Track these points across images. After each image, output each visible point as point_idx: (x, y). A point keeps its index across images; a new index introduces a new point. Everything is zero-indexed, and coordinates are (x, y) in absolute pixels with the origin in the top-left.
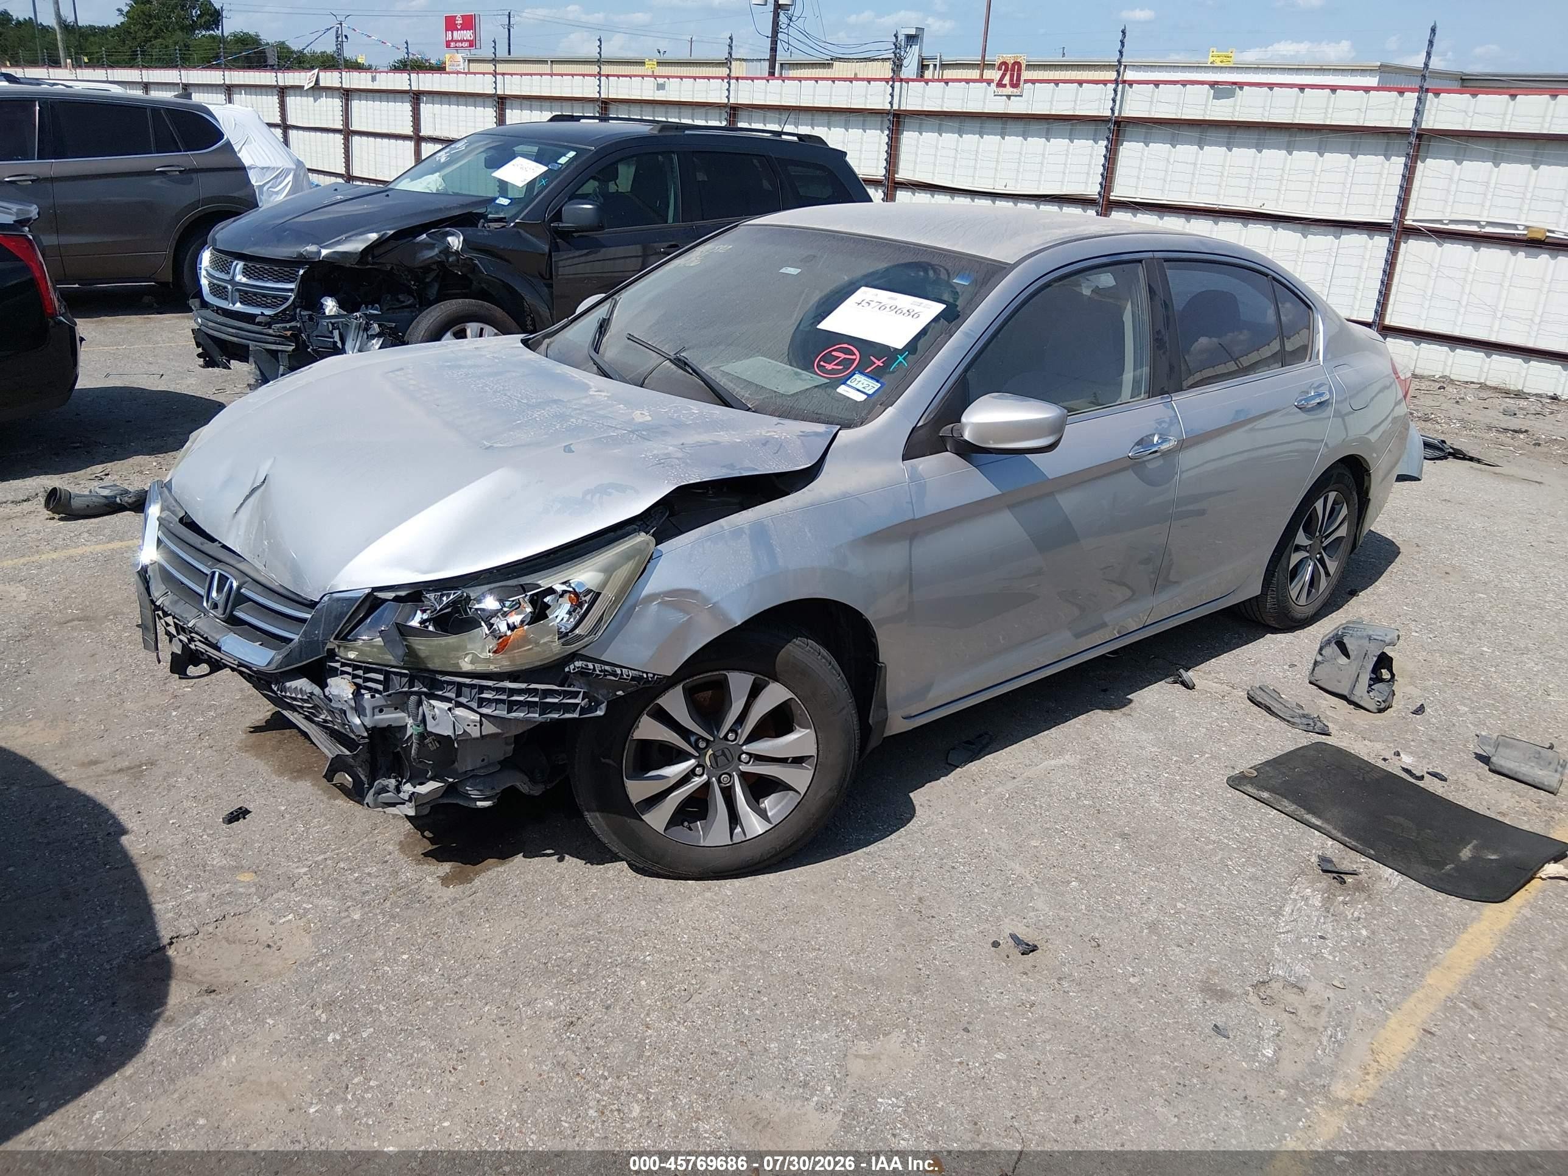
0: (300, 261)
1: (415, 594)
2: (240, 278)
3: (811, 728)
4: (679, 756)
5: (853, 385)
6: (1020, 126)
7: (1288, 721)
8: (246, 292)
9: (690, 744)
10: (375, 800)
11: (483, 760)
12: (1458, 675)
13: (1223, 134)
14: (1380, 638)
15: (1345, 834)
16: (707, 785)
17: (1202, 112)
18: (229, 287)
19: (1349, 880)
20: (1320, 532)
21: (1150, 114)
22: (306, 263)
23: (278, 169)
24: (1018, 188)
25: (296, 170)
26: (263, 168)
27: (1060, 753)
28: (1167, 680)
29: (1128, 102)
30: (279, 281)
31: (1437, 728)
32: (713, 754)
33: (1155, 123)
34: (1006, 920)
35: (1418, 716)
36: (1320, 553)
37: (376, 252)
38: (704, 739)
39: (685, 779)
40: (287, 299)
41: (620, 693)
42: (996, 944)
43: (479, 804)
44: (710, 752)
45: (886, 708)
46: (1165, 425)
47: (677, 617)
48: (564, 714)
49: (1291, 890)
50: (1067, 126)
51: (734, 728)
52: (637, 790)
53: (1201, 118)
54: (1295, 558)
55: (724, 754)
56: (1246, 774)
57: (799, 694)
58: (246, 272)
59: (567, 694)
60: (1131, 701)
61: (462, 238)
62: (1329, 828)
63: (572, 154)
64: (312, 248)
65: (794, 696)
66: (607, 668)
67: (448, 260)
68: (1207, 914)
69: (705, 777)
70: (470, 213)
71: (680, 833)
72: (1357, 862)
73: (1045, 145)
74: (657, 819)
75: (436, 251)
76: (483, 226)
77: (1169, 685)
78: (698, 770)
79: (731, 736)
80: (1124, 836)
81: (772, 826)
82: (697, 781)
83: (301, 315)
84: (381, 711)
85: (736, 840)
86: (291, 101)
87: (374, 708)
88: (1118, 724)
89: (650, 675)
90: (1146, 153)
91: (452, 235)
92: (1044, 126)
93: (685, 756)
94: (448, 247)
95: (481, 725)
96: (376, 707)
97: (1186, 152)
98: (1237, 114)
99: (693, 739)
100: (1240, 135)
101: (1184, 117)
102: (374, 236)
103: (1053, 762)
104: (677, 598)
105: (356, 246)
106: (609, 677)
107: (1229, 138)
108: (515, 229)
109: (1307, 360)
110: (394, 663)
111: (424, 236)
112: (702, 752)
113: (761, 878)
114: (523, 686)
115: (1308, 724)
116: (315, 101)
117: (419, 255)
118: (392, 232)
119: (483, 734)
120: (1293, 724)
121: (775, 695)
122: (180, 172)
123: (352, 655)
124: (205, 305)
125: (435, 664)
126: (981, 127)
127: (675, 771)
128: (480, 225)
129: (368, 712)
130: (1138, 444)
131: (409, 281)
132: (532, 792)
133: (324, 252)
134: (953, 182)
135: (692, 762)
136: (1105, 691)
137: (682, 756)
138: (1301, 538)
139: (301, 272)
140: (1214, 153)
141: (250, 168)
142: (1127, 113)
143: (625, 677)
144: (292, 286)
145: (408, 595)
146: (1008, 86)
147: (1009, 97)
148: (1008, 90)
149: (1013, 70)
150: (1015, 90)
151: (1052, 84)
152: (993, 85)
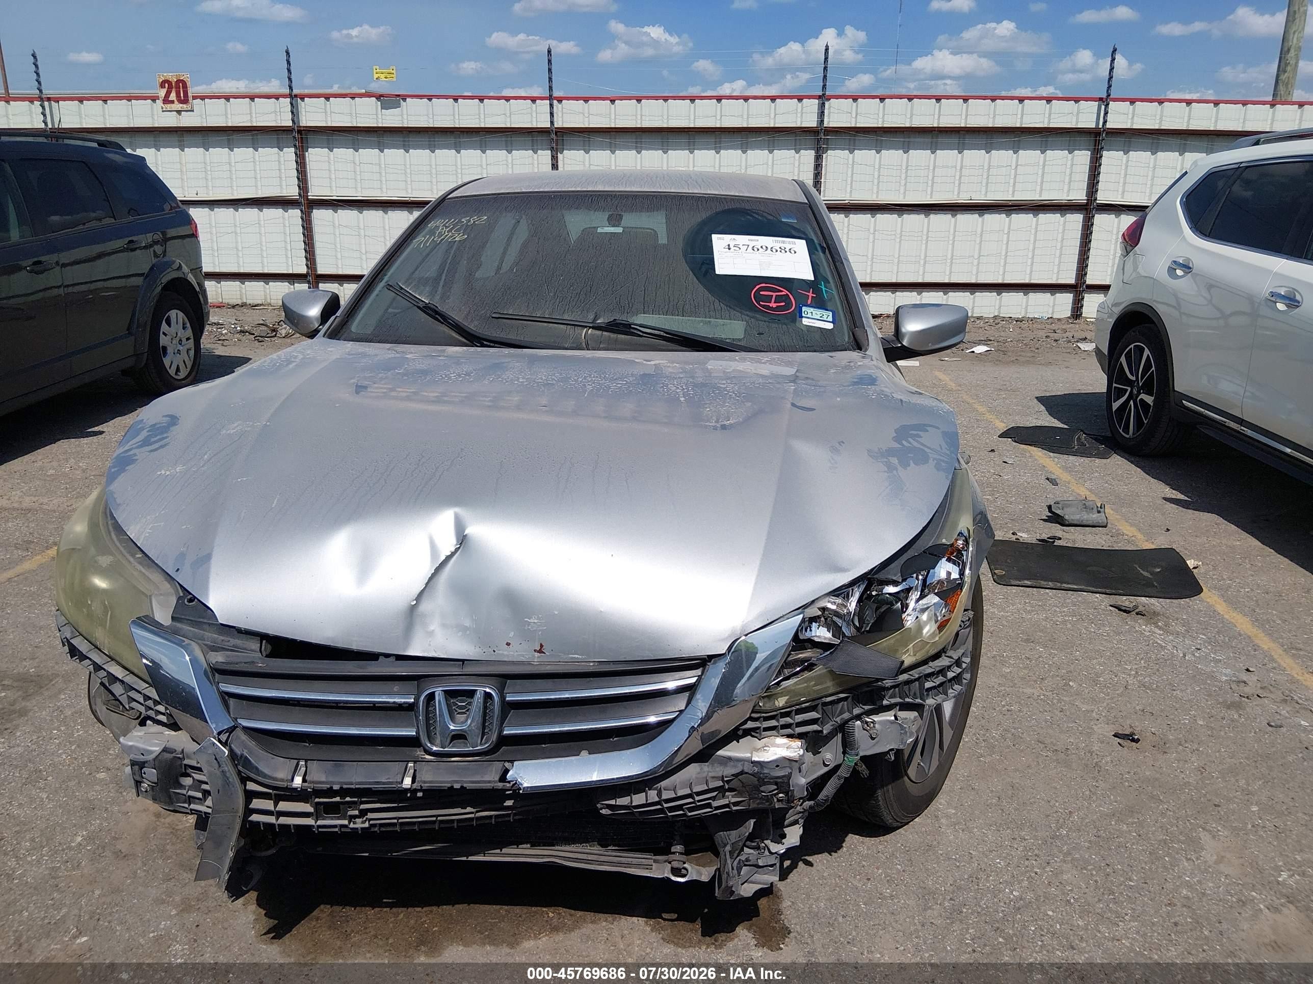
5: (810, 317)
6: (198, 138)
13: (398, 138)
17: (375, 120)
21: (327, 123)
24: (211, 195)
29: (304, 113)
33: (339, 131)
53: (375, 125)
73: (229, 155)
90: (331, 158)
98: (406, 121)
100: (413, 139)
101: (359, 125)
107: (404, 142)
126: (155, 142)
140: (394, 155)
142: (304, 123)
146: (176, 102)
147: (179, 112)
148: (178, 106)
149: (178, 87)
150: (185, 106)
151: (223, 100)
152: (159, 102)
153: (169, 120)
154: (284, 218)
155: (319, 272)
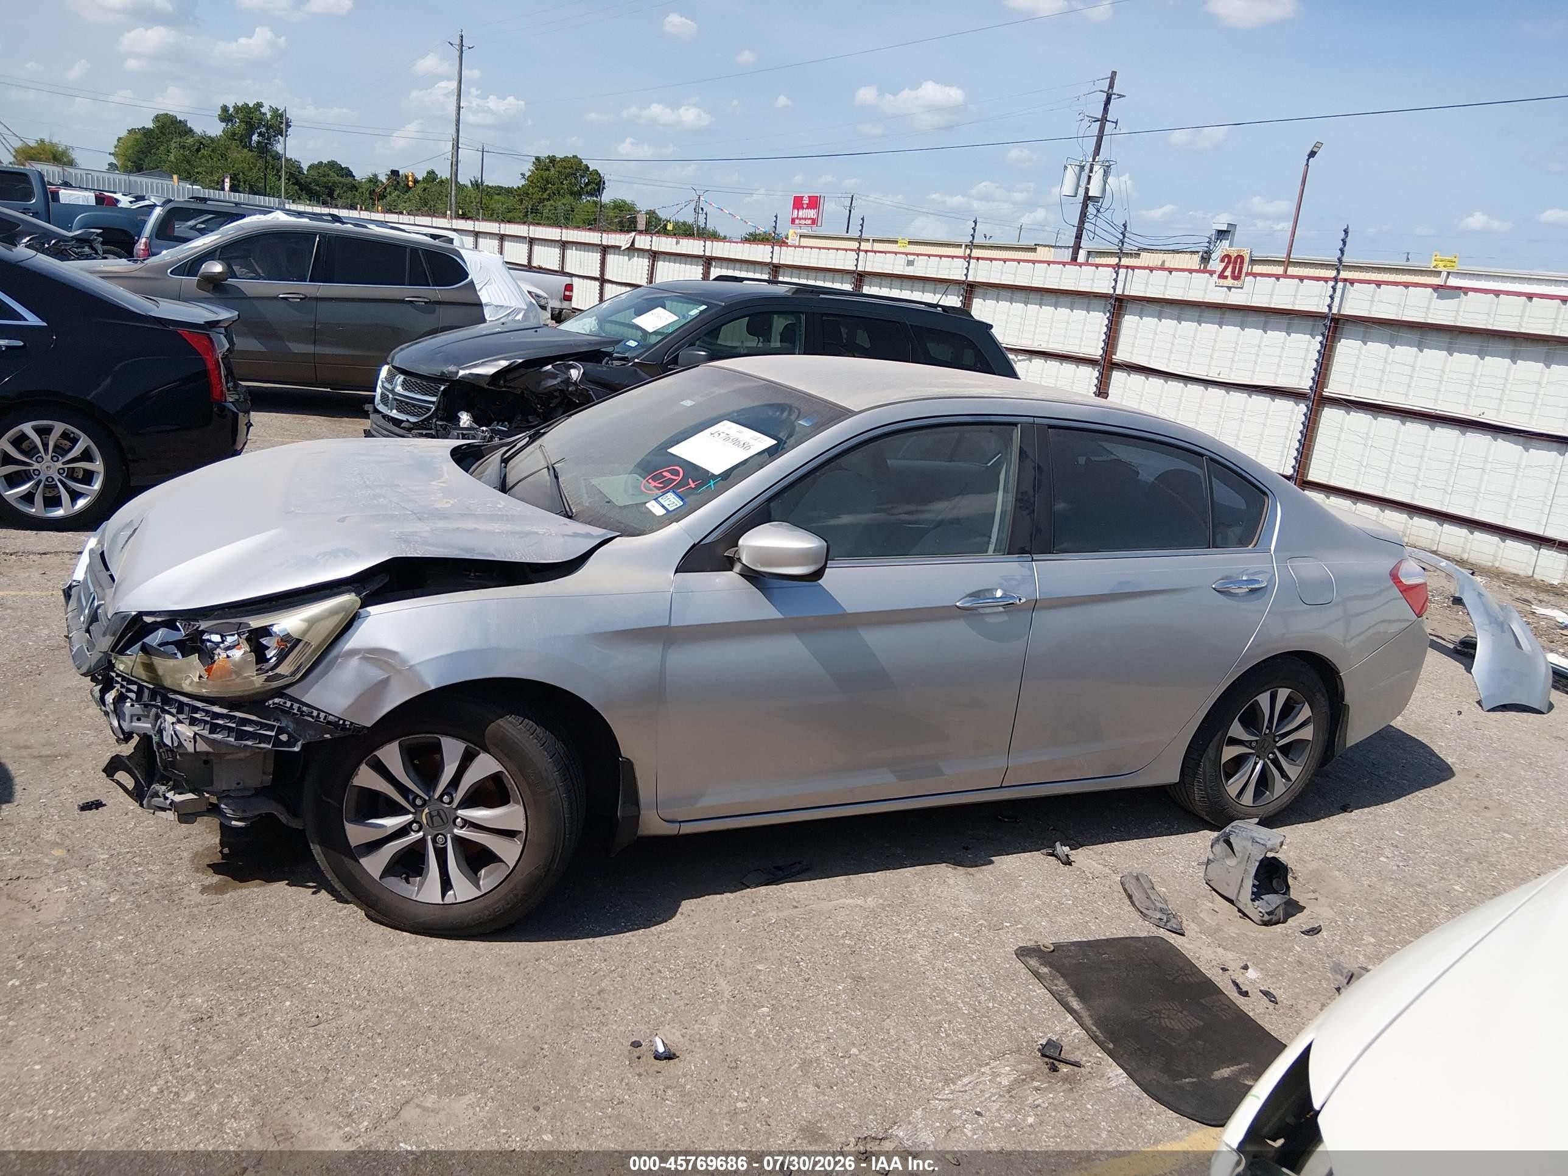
0: (442, 378)
1: (171, 619)
2: (399, 389)
3: (519, 804)
4: (395, 810)
5: (662, 501)
6: (1238, 317)
7: (1141, 912)
8: (401, 402)
9: (408, 801)
10: (149, 802)
11: (238, 784)
12: (1396, 906)
13: (1445, 339)
14: (1262, 842)
15: (1096, 1024)
16: (423, 840)
17: (1424, 315)
18: (390, 396)
19: (1065, 1069)
20: (1269, 727)
21: (1369, 313)
22: (447, 381)
23: (511, 308)
24: (1232, 377)
25: (526, 310)
26: (497, 306)
27: (865, 895)
28: (1044, 851)
29: (1348, 301)
30: (426, 394)
31: (1318, 952)
32: (430, 813)
33: (1374, 323)
34: (667, 1027)
35: (1306, 937)
36: (1273, 753)
37: (509, 377)
38: (421, 798)
39: (403, 831)
40: (429, 409)
41: (327, 736)
42: (636, 1045)
43: (234, 823)
44: (426, 811)
45: (638, 806)
46: (1013, 583)
47: (376, 674)
48: (259, 743)
49: (988, 1064)
50: (1285, 321)
51: (448, 790)
52: (356, 834)
53: (1452, 324)
54: (1229, 753)
55: (439, 814)
56: (1042, 948)
57: (508, 768)
58: (404, 384)
59: (263, 726)
60: (991, 862)
61: (582, 371)
62: (1084, 1014)
63: (704, 307)
64: (452, 369)
65: (504, 770)
66: (305, 709)
67: (567, 389)
68: (877, 1065)
69: (421, 834)
70: (599, 351)
71: (396, 885)
72: (1090, 1056)
73: (1262, 337)
74: (374, 865)
75: (559, 380)
76: (607, 363)
77: (1042, 856)
78: (415, 826)
79: (446, 798)
80: (857, 979)
81: (481, 894)
82: (414, 836)
83: (436, 425)
84: (139, 720)
85: (448, 900)
86: (611, 258)
87: (132, 716)
88: (951, 882)
89: (347, 723)
90: (1363, 352)
91: (574, 367)
92: (1262, 318)
93: (403, 811)
94: (569, 378)
95: (195, 742)
96: (135, 715)
97: (1405, 353)
98: (1460, 319)
99: (411, 797)
100: (1461, 341)
101: (1404, 319)
102: (504, 363)
103: (850, 901)
104: (376, 656)
105: (489, 370)
106: (306, 717)
107: (1451, 343)
108: (634, 368)
109: (1252, 545)
110: (144, 678)
111: (550, 367)
112: (418, 809)
113: (472, 944)
114: (225, 711)
115: (1161, 919)
116: (629, 260)
117: (543, 383)
118: (520, 361)
119: (198, 750)
120: (1145, 915)
121: (485, 766)
122: (426, 302)
123: (122, 667)
124: (376, 411)
125: (168, 683)
126: (1200, 316)
127: (392, 823)
128: (604, 362)
129: (127, 718)
130: (971, 595)
131: (535, 404)
132: (290, 824)
133: (461, 373)
134: (1168, 366)
135: (410, 817)
136: (967, 849)
137: (399, 811)
138: (1236, 730)
139: (442, 388)
140: (1434, 357)
141: (486, 305)
142: (1347, 311)
143: (322, 720)
144: (434, 399)
145: (162, 621)
146: (1229, 278)
147: (1229, 288)
148: (1230, 282)
149: (1235, 263)
150: (1236, 282)
151: (1273, 279)
152: (1215, 276)
153: (1217, 295)
154: (1293, 412)
155: (1310, 478)
